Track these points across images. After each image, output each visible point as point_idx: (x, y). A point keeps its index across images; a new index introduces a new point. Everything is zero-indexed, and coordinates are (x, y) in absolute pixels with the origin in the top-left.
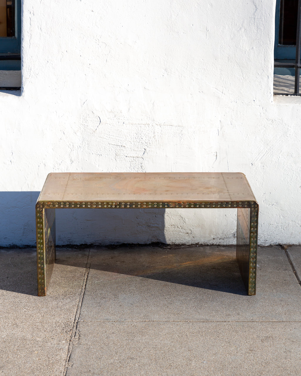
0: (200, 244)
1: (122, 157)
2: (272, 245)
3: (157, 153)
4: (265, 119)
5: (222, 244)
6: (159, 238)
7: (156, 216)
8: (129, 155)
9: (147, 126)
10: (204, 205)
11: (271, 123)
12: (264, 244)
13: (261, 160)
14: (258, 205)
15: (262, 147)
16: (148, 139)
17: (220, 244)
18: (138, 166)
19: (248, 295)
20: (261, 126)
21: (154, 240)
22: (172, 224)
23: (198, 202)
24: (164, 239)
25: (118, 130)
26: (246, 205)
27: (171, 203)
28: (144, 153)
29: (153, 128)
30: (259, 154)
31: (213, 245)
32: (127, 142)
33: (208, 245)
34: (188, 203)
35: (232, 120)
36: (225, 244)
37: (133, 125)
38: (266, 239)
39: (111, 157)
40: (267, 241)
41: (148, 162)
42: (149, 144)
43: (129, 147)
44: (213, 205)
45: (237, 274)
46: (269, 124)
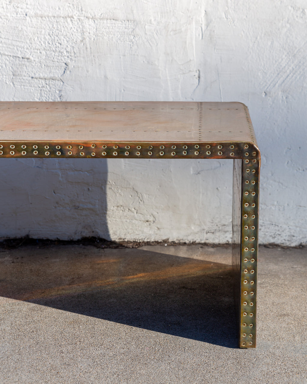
0: (170, 240)
1: (24, 78)
2: (303, 244)
3: (88, 71)
4: (290, 8)
5: (211, 241)
6: (95, 228)
7: (89, 189)
8: (37, 76)
9: (69, 20)
10: (140, 151)
11: (301, 15)
12: (288, 244)
13: (283, 85)
14: (257, 153)
15: (284, 60)
16: (71, 44)
17: (207, 242)
18: (53, 95)
19: (238, 346)
20: (281, 21)
21: (87, 234)
22: (118, 205)
23: (127, 145)
24: (107, 230)
25: (16, 28)
26: (232, 151)
27: (69, 147)
28: (64, 72)
29: (80, 23)
30: (278, 74)
31: (194, 243)
32: (32, 50)
33: (185, 243)
34: (104, 147)
35: (227, 9)
36: (216, 241)
37: (44, 18)
38: (292, 234)
39: (4, 79)
40: (294, 236)
41: (71, 89)
42: (73, 54)
43: (37, 60)
44: (160, 150)
45: (226, 299)
46: (297, 16)
